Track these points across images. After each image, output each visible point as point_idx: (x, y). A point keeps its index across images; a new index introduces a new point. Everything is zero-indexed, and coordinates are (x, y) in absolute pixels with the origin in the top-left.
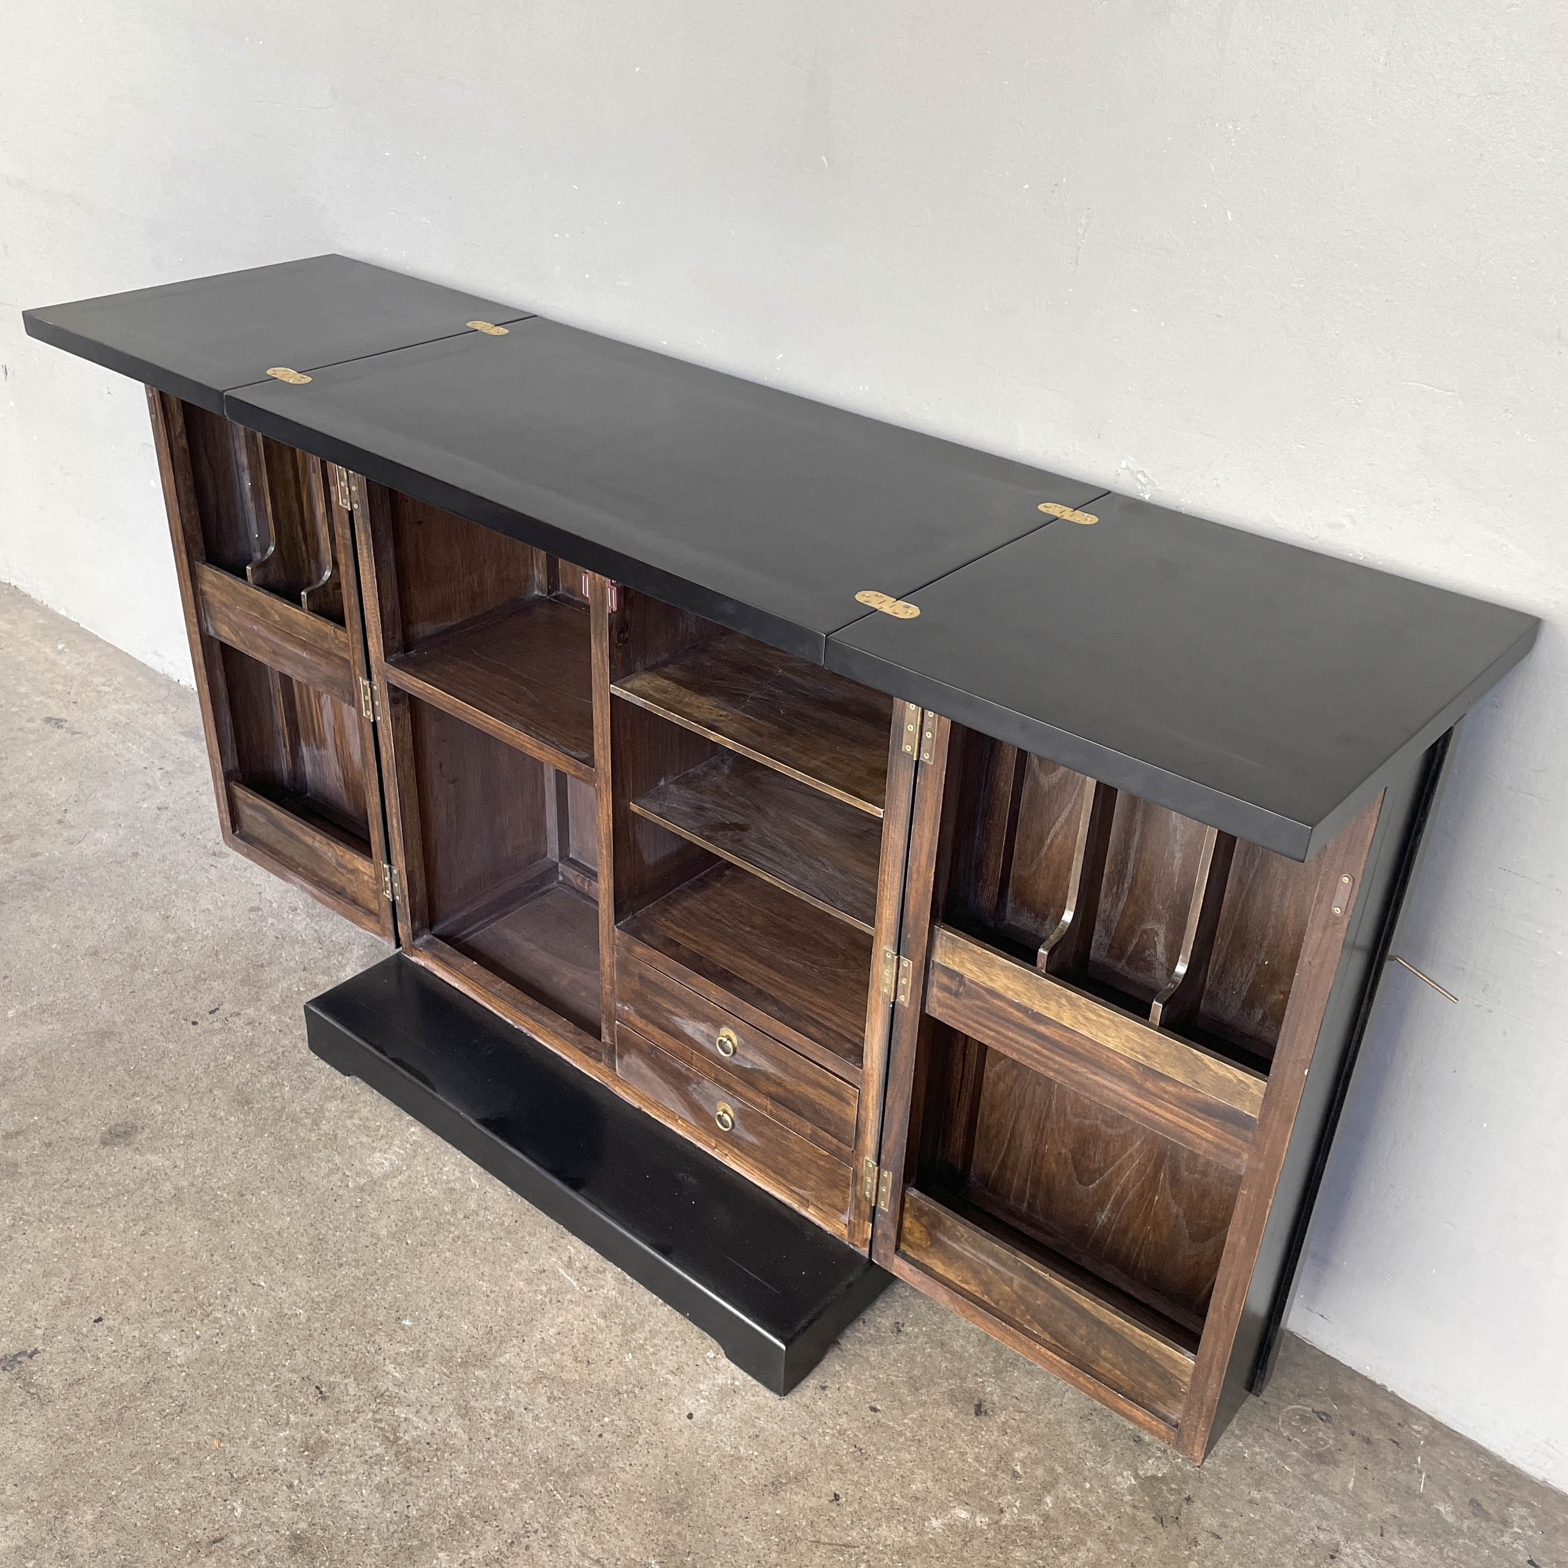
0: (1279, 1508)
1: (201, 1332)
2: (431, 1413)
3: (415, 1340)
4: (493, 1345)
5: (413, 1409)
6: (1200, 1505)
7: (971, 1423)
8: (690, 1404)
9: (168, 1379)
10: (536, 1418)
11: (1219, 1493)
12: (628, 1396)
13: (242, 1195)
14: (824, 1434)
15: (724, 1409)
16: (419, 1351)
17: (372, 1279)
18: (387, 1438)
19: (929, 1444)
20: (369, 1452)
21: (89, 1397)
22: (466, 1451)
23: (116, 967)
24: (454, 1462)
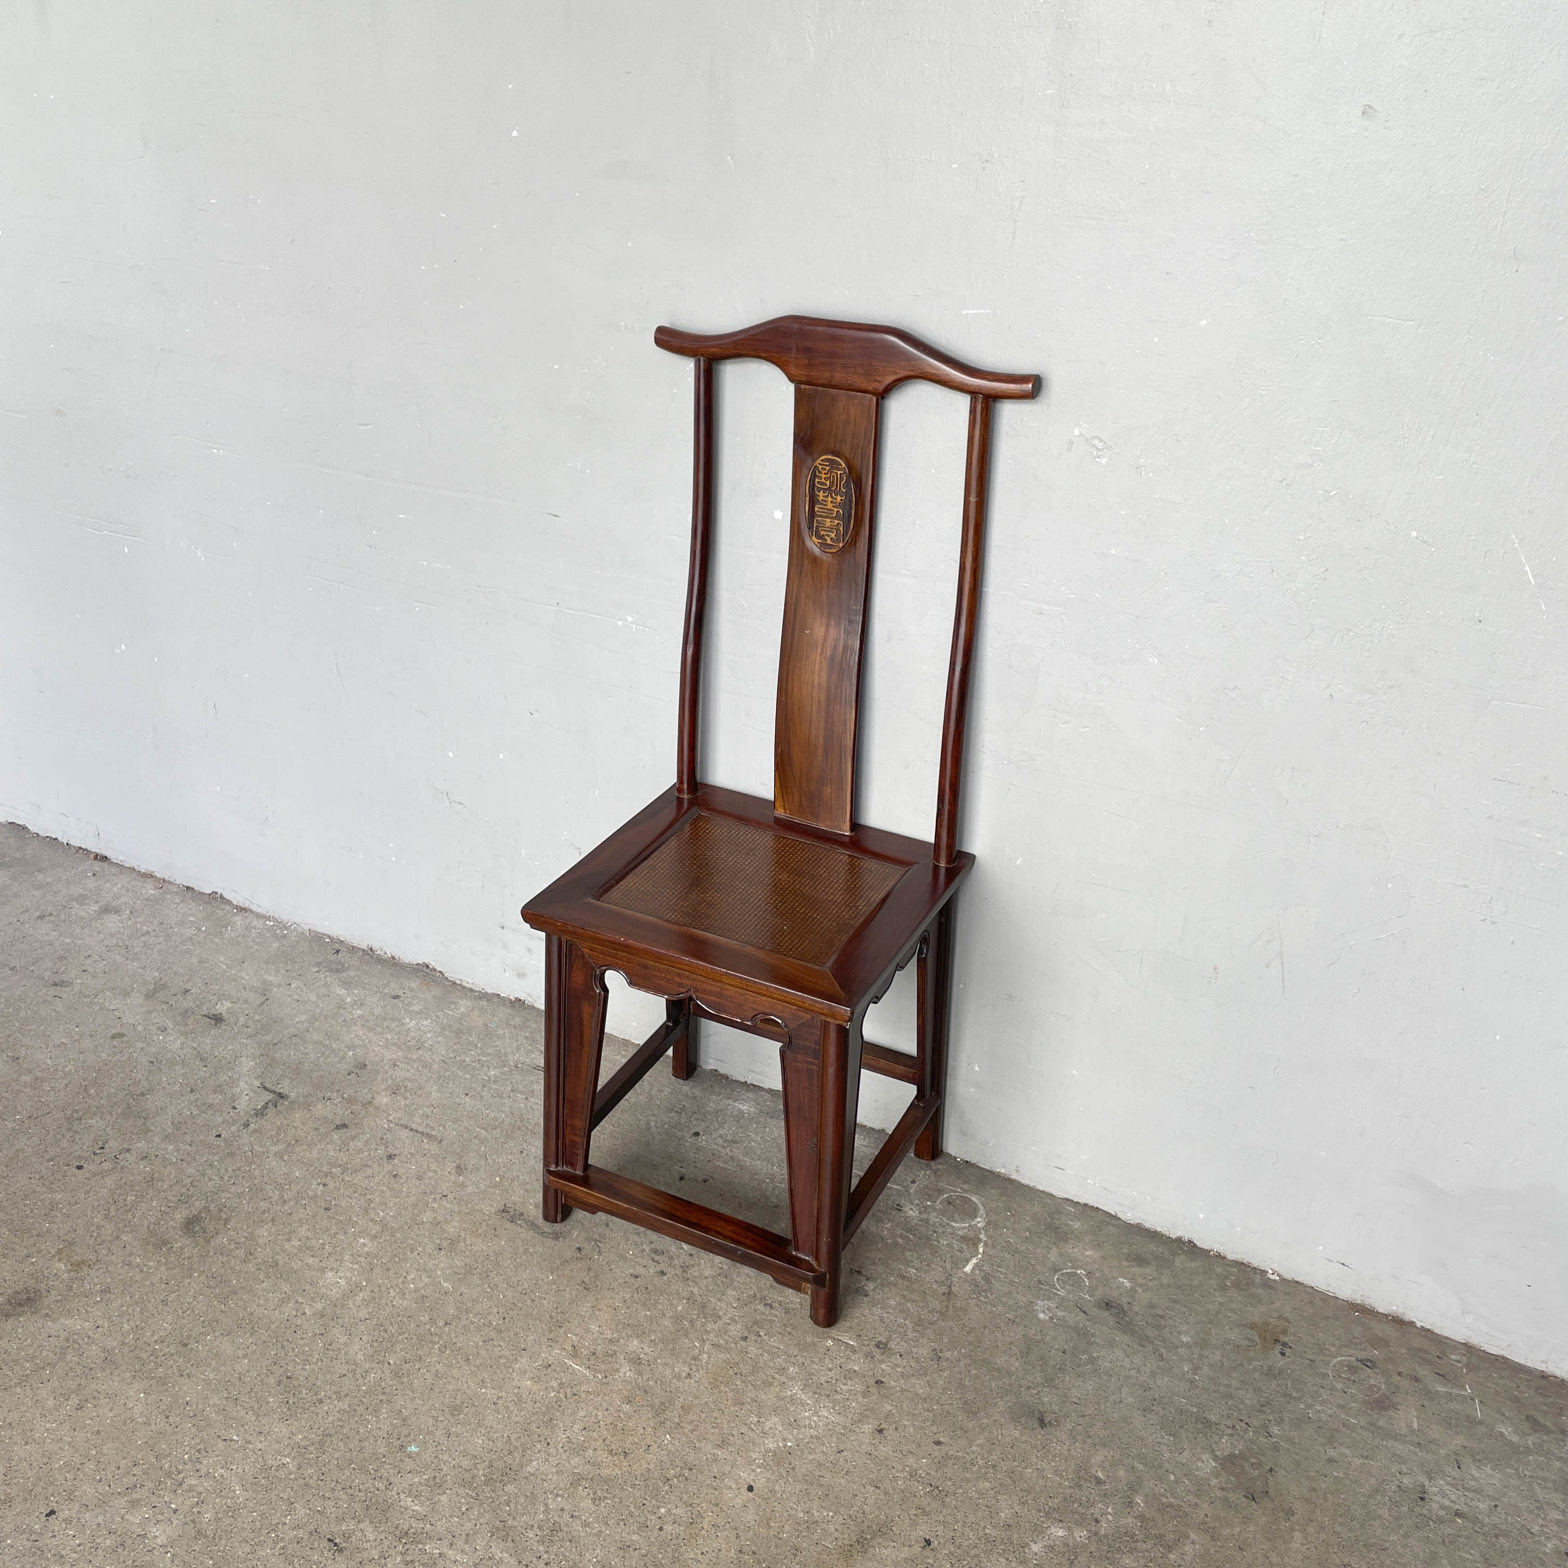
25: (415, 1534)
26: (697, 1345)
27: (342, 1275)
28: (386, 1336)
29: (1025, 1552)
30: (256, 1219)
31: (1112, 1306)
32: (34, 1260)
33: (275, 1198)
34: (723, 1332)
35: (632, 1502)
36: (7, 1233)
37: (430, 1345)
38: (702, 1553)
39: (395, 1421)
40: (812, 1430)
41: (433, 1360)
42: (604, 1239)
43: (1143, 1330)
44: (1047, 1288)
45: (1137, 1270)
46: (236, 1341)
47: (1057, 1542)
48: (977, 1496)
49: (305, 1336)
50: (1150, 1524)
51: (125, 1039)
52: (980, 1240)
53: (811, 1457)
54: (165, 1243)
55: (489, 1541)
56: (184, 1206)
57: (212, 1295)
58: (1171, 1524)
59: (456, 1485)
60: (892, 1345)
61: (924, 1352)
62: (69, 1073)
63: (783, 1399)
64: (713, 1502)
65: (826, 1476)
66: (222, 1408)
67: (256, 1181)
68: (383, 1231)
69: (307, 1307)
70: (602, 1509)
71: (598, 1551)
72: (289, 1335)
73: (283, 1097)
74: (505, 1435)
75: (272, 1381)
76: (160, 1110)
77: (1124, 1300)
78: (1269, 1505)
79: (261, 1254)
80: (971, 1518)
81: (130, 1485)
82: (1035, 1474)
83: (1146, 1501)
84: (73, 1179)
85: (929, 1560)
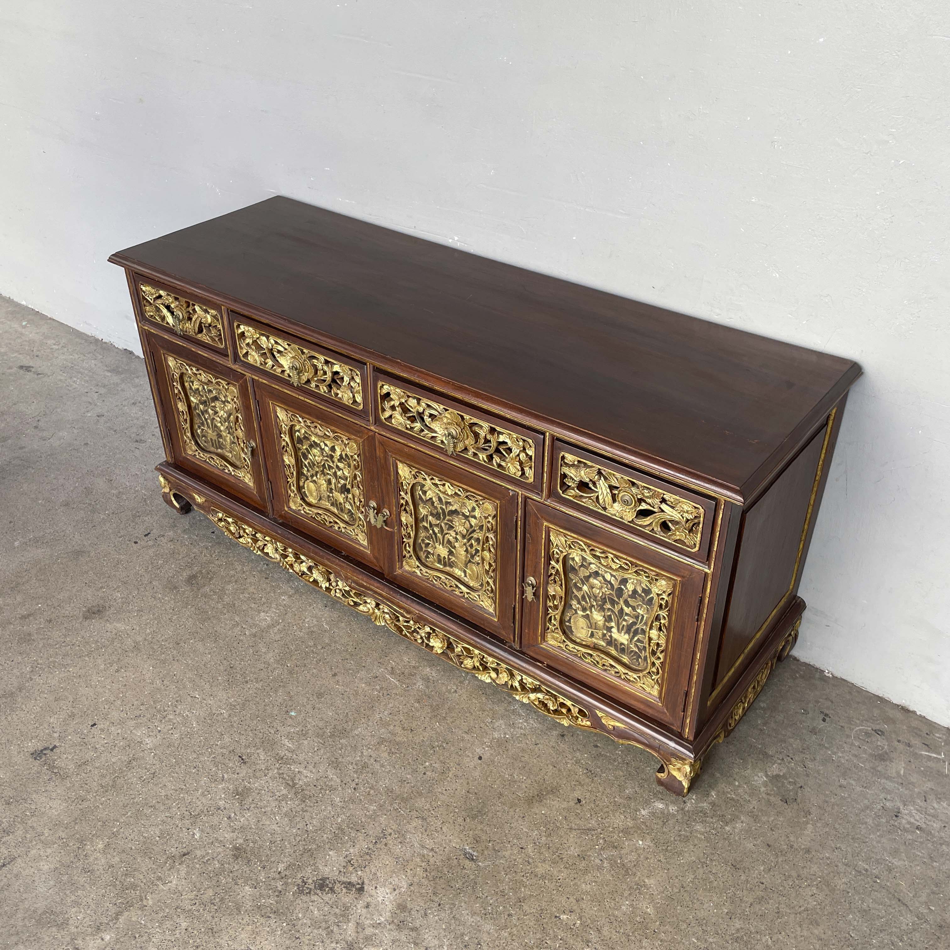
0: (858, 789)
1: (161, 728)
2: (314, 767)
3: (299, 724)
4: (350, 723)
5: (303, 766)
6: (809, 790)
8: (479, 751)
9: (143, 758)
10: (382, 766)
11: (820, 782)
12: (439, 749)
13: (178, 644)
14: (567, 763)
15: (501, 752)
16: (302, 730)
17: (268, 689)
18: (288, 784)
19: (634, 765)
20: (277, 793)
21: (93, 772)
22: (340, 789)
23: (82, 512)
24: (333, 796)
25: (286, 759)
26: (464, 675)
27: (269, 615)
28: (288, 651)
29: (636, 814)
30: (227, 580)
32: (104, 590)
33: (239, 569)
35: (410, 757)
36: (92, 574)
37: (312, 659)
38: (446, 790)
39: (285, 698)
40: (522, 730)
41: (312, 667)
46: (206, 645)
47: (658, 811)
48: (614, 779)
49: (243, 646)
50: (717, 808)
53: (518, 745)
54: (175, 588)
55: (327, 768)
56: (188, 569)
57: (197, 619)
58: (730, 810)
59: (314, 736)
62: (138, 491)
63: (508, 711)
64: (457, 763)
65: (526, 757)
66: (193, 679)
67: (230, 559)
68: (295, 594)
69: (247, 630)
70: (393, 759)
71: (387, 781)
72: (235, 644)
74: (345, 712)
75: (222, 668)
78: (796, 807)
79: (227, 599)
80: (608, 791)
81: (138, 715)
82: (651, 771)
83: (717, 795)
84: (131, 549)
85: (578, 811)
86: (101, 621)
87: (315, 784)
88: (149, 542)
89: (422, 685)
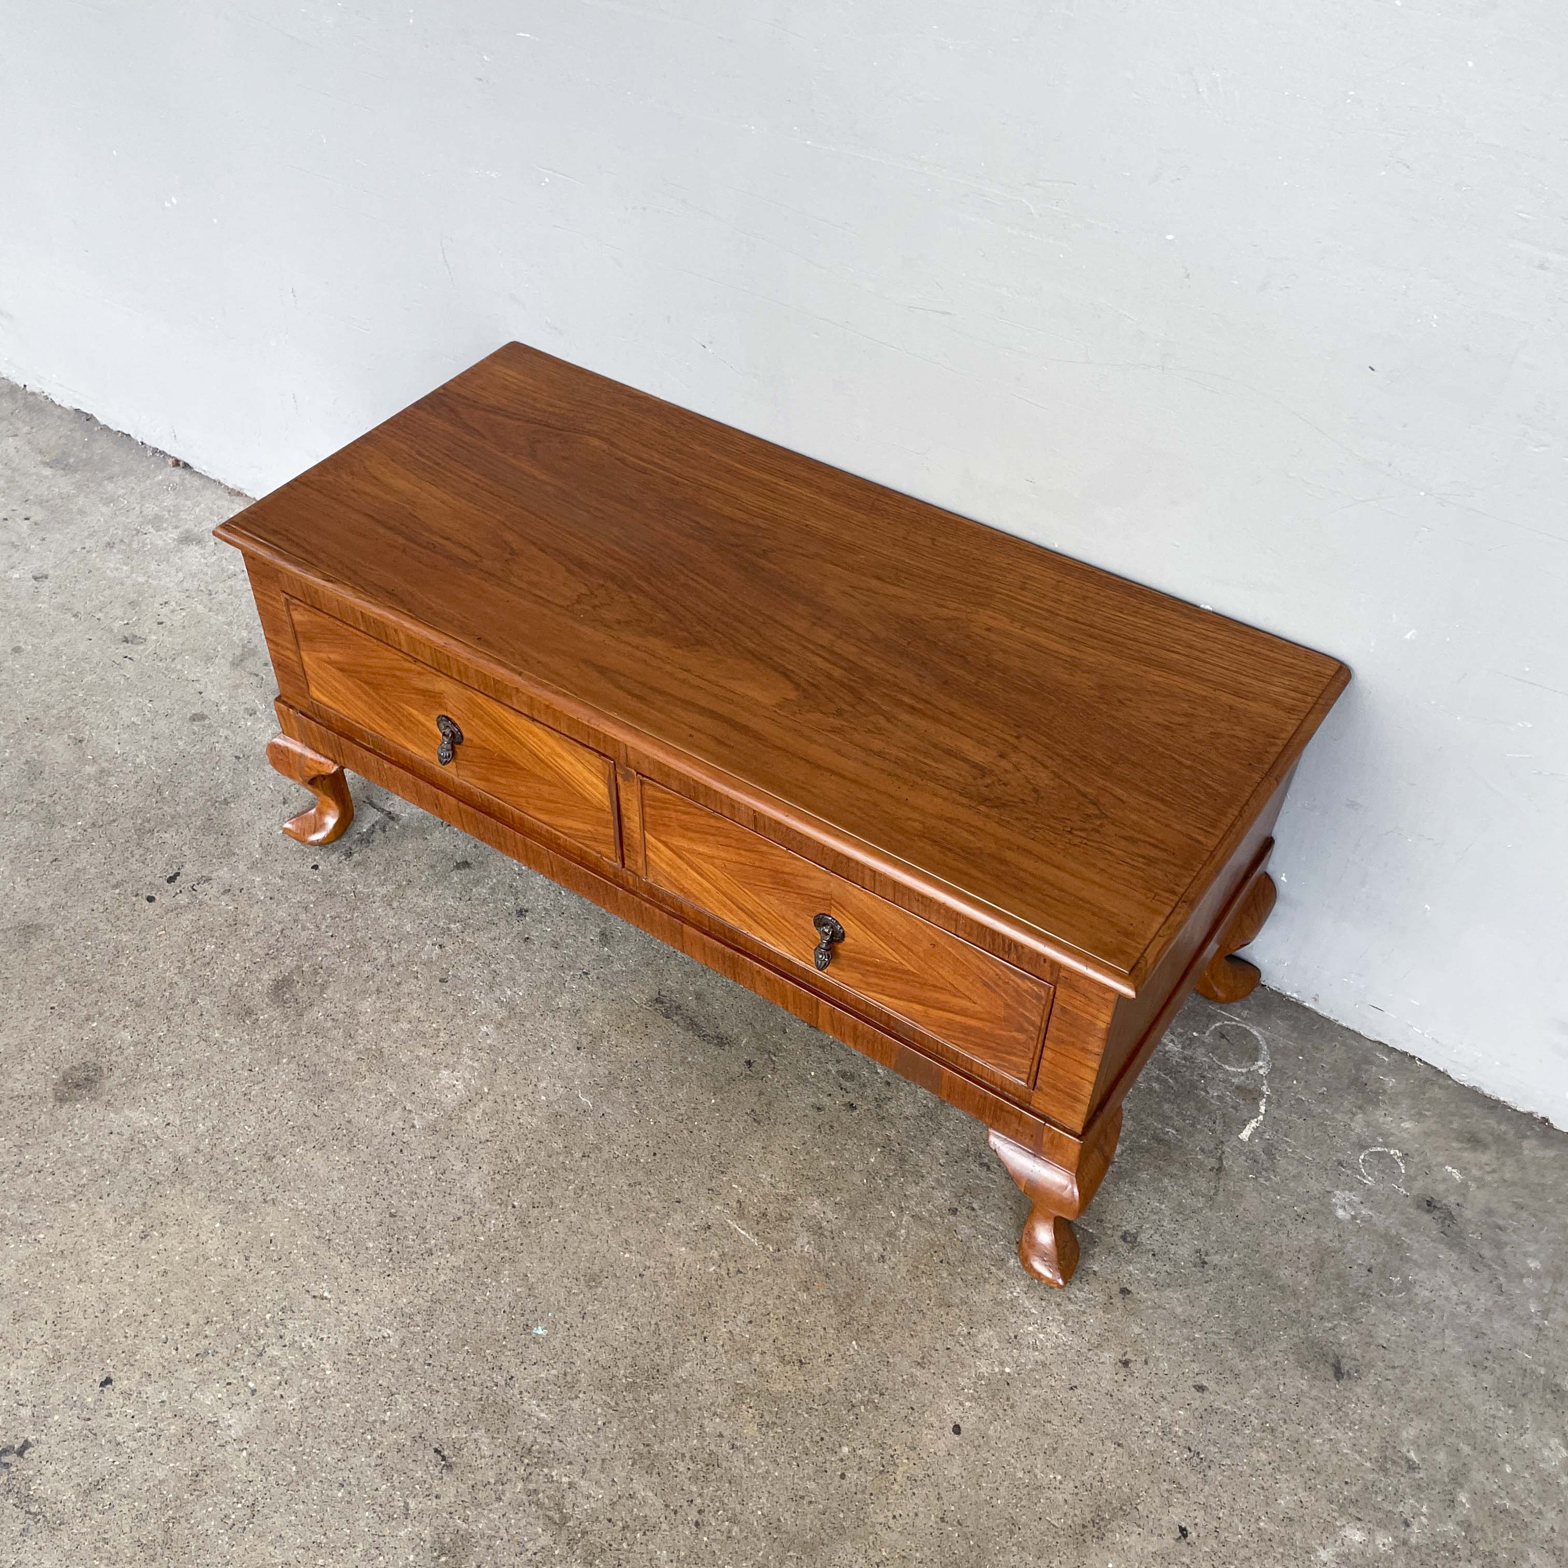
1: (255, 1382)
3: (556, 1357)
4: (665, 1351)
7: (1333, 1392)
8: (953, 1412)
9: (224, 1465)
10: (750, 1460)
12: (866, 1410)
13: (270, 1159)
15: (1000, 1412)
16: (565, 1374)
17: (477, 1268)
18: (550, 1518)
19: (1287, 1434)
20: (530, 1545)
21: (117, 1508)
22: (664, 1526)
23: (24, 823)
24: (651, 1547)
25: (539, 1453)
26: (894, 1215)
27: (459, 1075)
28: (510, 1167)
29: (1309, 1561)
30: (358, 987)
31: (1435, 1207)
32: (95, 1024)
33: (381, 960)
34: (925, 1198)
35: (807, 1434)
36: (64, 985)
37: (564, 1185)
38: (894, 1517)
39: (519, 1290)
40: (1037, 1353)
41: (567, 1206)
42: (780, 1051)
43: (1476, 1245)
44: (1349, 1172)
45: (1467, 1155)
46: (331, 1158)
47: (1353, 1550)
48: (1249, 1471)
49: (412, 1158)
50: (1477, 1536)
51: (207, 722)
52: (1262, 1094)
53: (1035, 1392)
54: (249, 1013)
55: (629, 1472)
56: (272, 962)
57: (303, 1091)
58: (1505, 1539)
59: (592, 1388)
60: (1143, 1238)
61: (1184, 1252)
62: (140, 766)
63: (1001, 1304)
64: (908, 1444)
65: (1054, 1422)
66: (312, 1250)
67: (359, 934)
68: (510, 1017)
69: (416, 1117)
70: (770, 1440)
71: (763, 1500)
72: (393, 1156)
73: (392, 819)
74: (653, 1322)
75: (373, 1218)
76: (246, 826)
77: (1452, 1200)
79: (363, 1038)
80: (1241, 1503)
81: (201, 1351)
82: (1327, 1447)
83: (1473, 1501)
84: (142, 915)
85: (1184, 1559)
86: (95, 1105)
87: (609, 1516)
88: (178, 897)
89: (809, 1243)
